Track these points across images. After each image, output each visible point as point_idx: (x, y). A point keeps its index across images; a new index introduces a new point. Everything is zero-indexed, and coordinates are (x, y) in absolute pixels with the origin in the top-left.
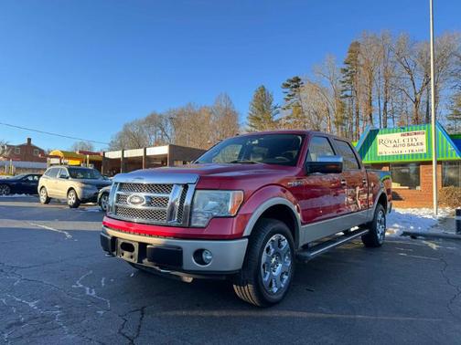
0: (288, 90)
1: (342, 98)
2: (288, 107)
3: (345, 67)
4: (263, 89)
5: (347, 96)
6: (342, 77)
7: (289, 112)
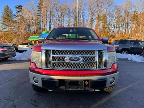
0: (17, 9)
1: (37, 15)
2: (18, 16)
3: (38, 5)
4: (8, 7)
5: (39, 15)
6: (37, 8)
7: (18, 18)
